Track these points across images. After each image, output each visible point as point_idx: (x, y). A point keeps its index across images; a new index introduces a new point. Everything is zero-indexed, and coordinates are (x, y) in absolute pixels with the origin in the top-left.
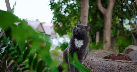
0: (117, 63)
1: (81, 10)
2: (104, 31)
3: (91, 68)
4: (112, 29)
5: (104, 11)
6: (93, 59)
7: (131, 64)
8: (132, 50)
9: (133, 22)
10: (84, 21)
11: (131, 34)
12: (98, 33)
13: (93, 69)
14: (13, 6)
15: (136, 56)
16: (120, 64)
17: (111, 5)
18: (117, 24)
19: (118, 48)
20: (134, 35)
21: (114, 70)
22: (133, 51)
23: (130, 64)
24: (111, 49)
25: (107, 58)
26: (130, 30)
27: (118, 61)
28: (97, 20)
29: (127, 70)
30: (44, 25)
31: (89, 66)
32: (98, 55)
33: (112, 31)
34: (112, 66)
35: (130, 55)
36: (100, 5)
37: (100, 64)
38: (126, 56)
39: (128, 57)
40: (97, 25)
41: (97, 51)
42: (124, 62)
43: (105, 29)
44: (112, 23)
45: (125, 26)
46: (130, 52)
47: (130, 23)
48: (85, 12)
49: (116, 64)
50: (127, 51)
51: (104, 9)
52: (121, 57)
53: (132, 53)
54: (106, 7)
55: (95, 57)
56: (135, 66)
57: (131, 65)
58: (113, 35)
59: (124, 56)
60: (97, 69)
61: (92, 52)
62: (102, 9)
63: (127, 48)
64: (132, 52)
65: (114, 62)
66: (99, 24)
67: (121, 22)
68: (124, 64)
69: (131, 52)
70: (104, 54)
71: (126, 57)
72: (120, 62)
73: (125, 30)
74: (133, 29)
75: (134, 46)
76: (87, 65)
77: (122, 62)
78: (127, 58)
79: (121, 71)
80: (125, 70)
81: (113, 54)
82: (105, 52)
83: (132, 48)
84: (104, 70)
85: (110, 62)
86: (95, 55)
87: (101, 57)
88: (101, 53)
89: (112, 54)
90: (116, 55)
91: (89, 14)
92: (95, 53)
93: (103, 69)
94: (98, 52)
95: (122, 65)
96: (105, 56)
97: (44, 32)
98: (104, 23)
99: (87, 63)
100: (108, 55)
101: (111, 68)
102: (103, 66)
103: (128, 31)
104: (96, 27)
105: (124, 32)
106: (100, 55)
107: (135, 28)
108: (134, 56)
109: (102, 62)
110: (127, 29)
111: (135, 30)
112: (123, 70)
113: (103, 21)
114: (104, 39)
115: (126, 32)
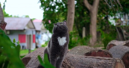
0: (95, 60)
1: (68, 7)
2: (91, 26)
3: (71, 65)
4: (98, 24)
5: (90, 7)
6: (73, 56)
7: (109, 60)
8: (114, 45)
9: (117, 17)
10: (71, 17)
11: (116, 29)
12: (84, 28)
13: (72, 66)
14: (4, 3)
15: (117, 51)
16: (98, 61)
18: (102, 20)
19: (103, 42)
20: (119, 30)
21: (92, 67)
23: (108, 60)
25: (88, 54)
26: (115, 25)
27: (97, 58)
28: (84, 16)
30: (34, 21)
31: (70, 63)
32: (81, 51)
34: (91, 63)
35: (111, 51)
37: (79, 61)
39: (108, 53)
40: (84, 21)
41: (80, 47)
42: (102, 59)
44: (98, 19)
46: (112, 48)
47: (115, 19)
48: (71, 9)
50: (110, 46)
51: (90, 6)
52: (102, 53)
53: (113, 48)
54: (92, 3)
56: (112, 62)
57: (108, 62)
59: (104, 52)
60: (76, 66)
61: (76, 48)
62: (88, 6)
63: (109, 43)
64: (113, 47)
65: (93, 59)
66: (85, 20)
67: (107, 18)
70: (86, 50)
71: (106, 53)
72: (98, 58)
73: (110, 25)
74: (118, 24)
75: (116, 41)
76: (67, 62)
77: (100, 59)
81: (93, 51)
82: (87, 48)
83: (113, 43)
85: (89, 59)
86: (77, 52)
88: (83, 49)
89: (92, 50)
90: (97, 51)
92: (78, 49)
93: (82, 66)
95: (100, 62)
96: (86, 52)
97: (35, 28)
98: (90, 19)
99: (68, 60)
100: (89, 51)
101: (89, 65)
102: (82, 63)
103: (113, 26)
104: (83, 23)
105: (109, 27)
106: (82, 51)
108: (115, 51)
109: (82, 59)
110: (112, 24)
111: (120, 24)
112: (101, 66)
113: (89, 17)
114: (90, 34)
115: (110, 27)
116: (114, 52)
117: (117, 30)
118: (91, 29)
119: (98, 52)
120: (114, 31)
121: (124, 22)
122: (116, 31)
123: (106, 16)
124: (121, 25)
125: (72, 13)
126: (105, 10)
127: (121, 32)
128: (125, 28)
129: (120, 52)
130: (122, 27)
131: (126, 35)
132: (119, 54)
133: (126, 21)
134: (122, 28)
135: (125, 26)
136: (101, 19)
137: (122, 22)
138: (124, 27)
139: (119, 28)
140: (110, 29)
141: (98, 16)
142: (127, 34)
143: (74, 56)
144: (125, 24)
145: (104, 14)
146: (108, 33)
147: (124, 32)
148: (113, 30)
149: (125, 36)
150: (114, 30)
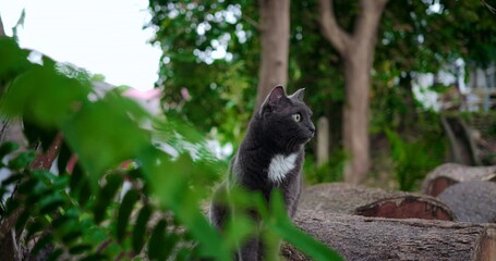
0: (406, 229)
2: (346, 113)
5: (344, 42)
6: (318, 217)
7: (457, 231)
8: (451, 182)
11: (442, 126)
12: (323, 123)
15: (467, 203)
16: (416, 233)
17: (370, 20)
18: (391, 91)
19: (395, 174)
20: (453, 128)
21: (397, 257)
22: (456, 187)
23: (452, 231)
24: (371, 181)
25: (369, 211)
26: (437, 108)
27: (408, 224)
28: (321, 75)
29: (443, 255)
32: (335, 201)
33: (375, 115)
34: (389, 242)
35: (447, 198)
36: (328, 21)
37: (344, 235)
38: (434, 203)
39: (442, 209)
40: (323, 94)
41: (329, 190)
42: (431, 226)
43: (350, 107)
44: (374, 87)
45: (419, 96)
46: (446, 190)
47: (436, 86)
48: (275, 47)
49: (401, 231)
50: (435, 187)
51: (345, 37)
52: (417, 207)
53: (450, 192)
54: (350, 26)
55: (324, 208)
56: (470, 238)
57: (455, 234)
58: (376, 130)
59: (426, 203)
61: (311, 192)
62: (336, 36)
63: (432, 176)
64: (451, 187)
65: (395, 228)
66: (327, 89)
67: (406, 83)
68: (432, 233)
69: (449, 190)
70: (356, 198)
71: (433, 206)
72: (415, 225)
73: (418, 110)
74: (448, 105)
75: (456, 168)
77: (424, 226)
78: (438, 212)
79: (421, 258)
80: (435, 255)
81: (386, 199)
82: (356, 192)
83: (449, 175)
84: (362, 256)
85: (380, 227)
86: (321, 204)
87: (342, 209)
88: (344, 194)
89: (382, 197)
90: (398, 202)
91: (290, 56)
92: (323, 194)
93: (357, 254)
94: (331, 192)
95: (425, 235)
96: (358, 206)
98: (344, 87)
100: (370, 202)
101: (384, 247)
102: (356, 242)
103: (429, 115)
104: (320, 100)
105: (416, 118)
106: (341, 202)
107: (456, 102)
108: (459, 201)
109: (352, 226)
110: (427, 105)
111: (456, 108)
112: (429, 253)
113: (341, 79)
114: (345, 143)
115: (421, 116)
116: (458, 204)
117: (448, 128)
118: (346, 127)
119: (401, 205)
120: (435, 132)
121: (473, 100)
122: (443, 134)
123: (404, 74)
124: (463, 110)
125: (279, 64)
126: (401, 52)
127: (461, 135)
128: (476, 122)
129: (481, 205)
130: (465, 116)
131: (480, 147)
132: (476, 213)
133: (481, 96)
134: (468, 121)
135: (475, 115)
136: (386, 86)
137: (464, 97)
138: (472, 119)
139: (453, 122)
140: (422, 124)
141: (373, 72)
142: (484, 142)
143: (322, 218)
144: (475, 105)
145: (399, 66)
146: (413, 140)
147: (475, 135)
148: (430, 128)
149: (477, 152)
150: (437, 127)
